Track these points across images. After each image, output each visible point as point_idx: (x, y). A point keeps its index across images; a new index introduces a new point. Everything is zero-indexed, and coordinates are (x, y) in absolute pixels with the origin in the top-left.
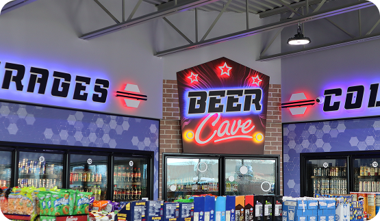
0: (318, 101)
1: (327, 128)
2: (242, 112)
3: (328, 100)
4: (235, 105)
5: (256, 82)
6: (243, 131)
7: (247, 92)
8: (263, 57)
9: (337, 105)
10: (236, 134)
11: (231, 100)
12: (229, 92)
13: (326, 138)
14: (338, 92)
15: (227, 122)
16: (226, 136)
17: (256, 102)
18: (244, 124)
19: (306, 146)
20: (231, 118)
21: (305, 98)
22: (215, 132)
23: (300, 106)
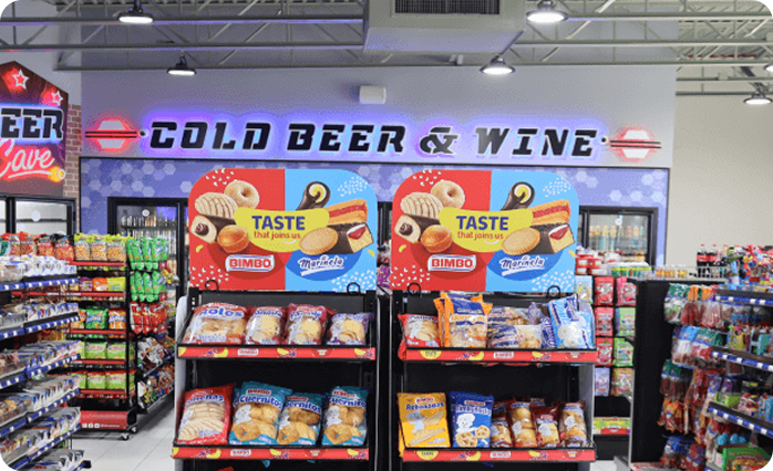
0: (143, 134)
1: (148, 168)
2: (41, 139)
3: (157, 135)
4: (33, 129)
5: (55, 101)
6: (42, 165)
7: (47, 113)
8: (61, 67)
9: (169, 143)
10: (34, 169)
11: (28, 123)
12: (26, 112)
13: (147, 180)
14: (172, 126)
15: (22, 151)
16: (21, 170)
17: (56, 126)
18: (43, 156)
19: (117, 188)
20: (28, 147)
21: (122, 128)
22: (9, 164)
23: (111, 137)
